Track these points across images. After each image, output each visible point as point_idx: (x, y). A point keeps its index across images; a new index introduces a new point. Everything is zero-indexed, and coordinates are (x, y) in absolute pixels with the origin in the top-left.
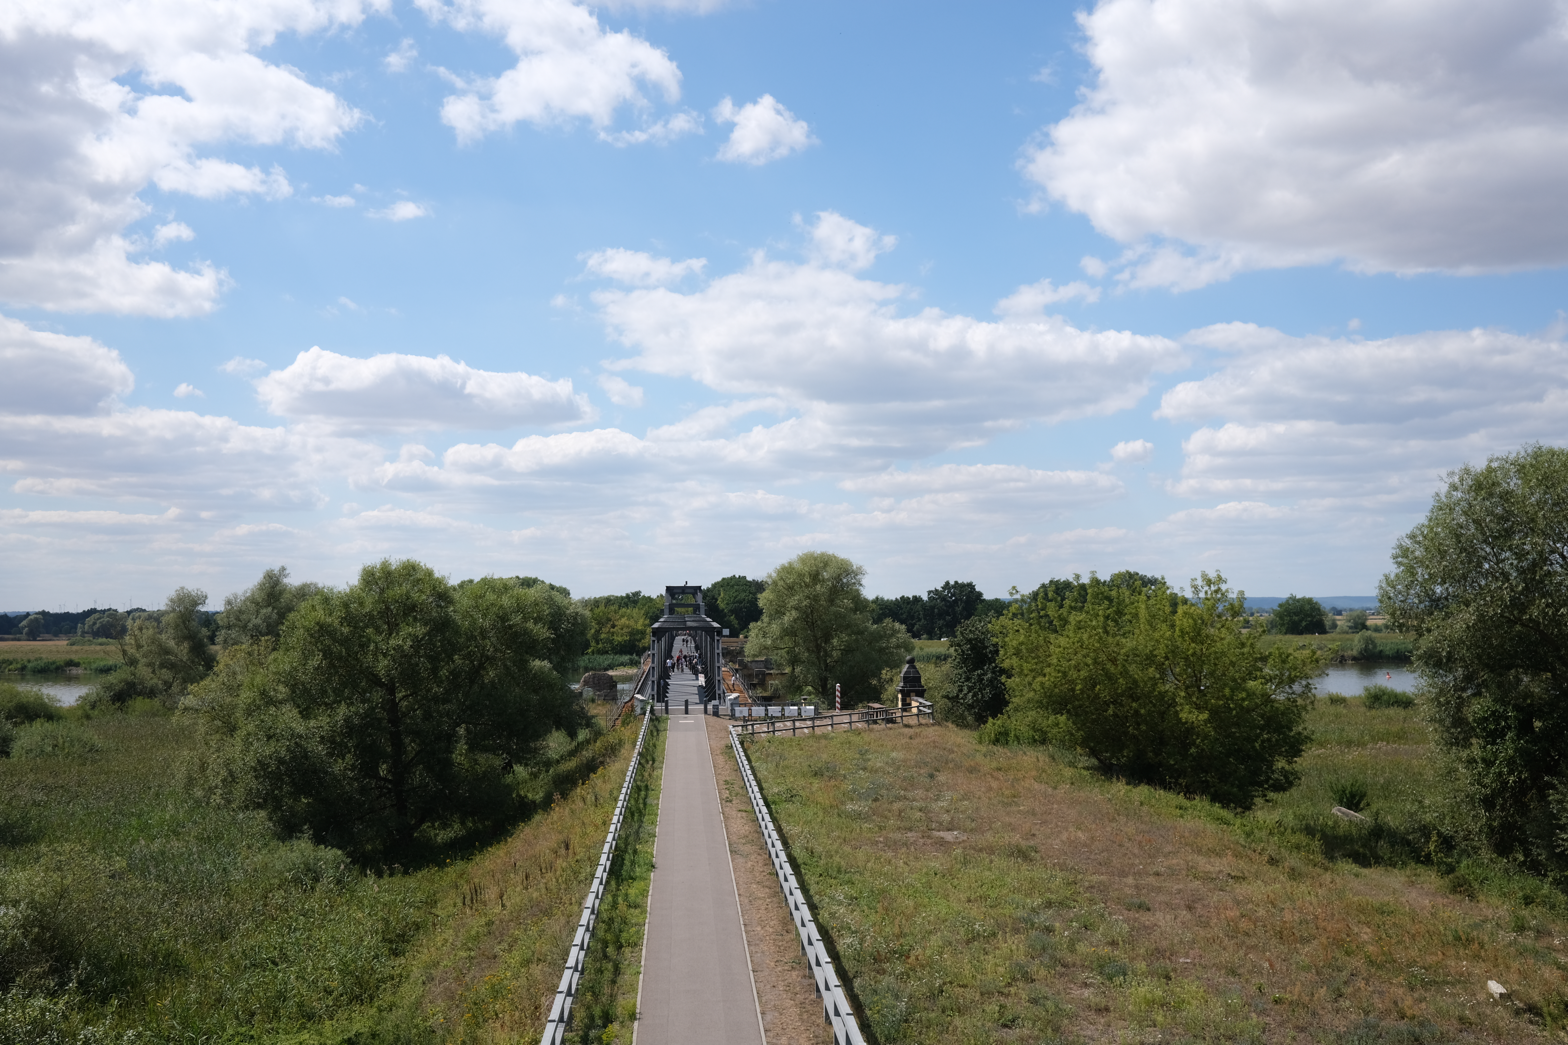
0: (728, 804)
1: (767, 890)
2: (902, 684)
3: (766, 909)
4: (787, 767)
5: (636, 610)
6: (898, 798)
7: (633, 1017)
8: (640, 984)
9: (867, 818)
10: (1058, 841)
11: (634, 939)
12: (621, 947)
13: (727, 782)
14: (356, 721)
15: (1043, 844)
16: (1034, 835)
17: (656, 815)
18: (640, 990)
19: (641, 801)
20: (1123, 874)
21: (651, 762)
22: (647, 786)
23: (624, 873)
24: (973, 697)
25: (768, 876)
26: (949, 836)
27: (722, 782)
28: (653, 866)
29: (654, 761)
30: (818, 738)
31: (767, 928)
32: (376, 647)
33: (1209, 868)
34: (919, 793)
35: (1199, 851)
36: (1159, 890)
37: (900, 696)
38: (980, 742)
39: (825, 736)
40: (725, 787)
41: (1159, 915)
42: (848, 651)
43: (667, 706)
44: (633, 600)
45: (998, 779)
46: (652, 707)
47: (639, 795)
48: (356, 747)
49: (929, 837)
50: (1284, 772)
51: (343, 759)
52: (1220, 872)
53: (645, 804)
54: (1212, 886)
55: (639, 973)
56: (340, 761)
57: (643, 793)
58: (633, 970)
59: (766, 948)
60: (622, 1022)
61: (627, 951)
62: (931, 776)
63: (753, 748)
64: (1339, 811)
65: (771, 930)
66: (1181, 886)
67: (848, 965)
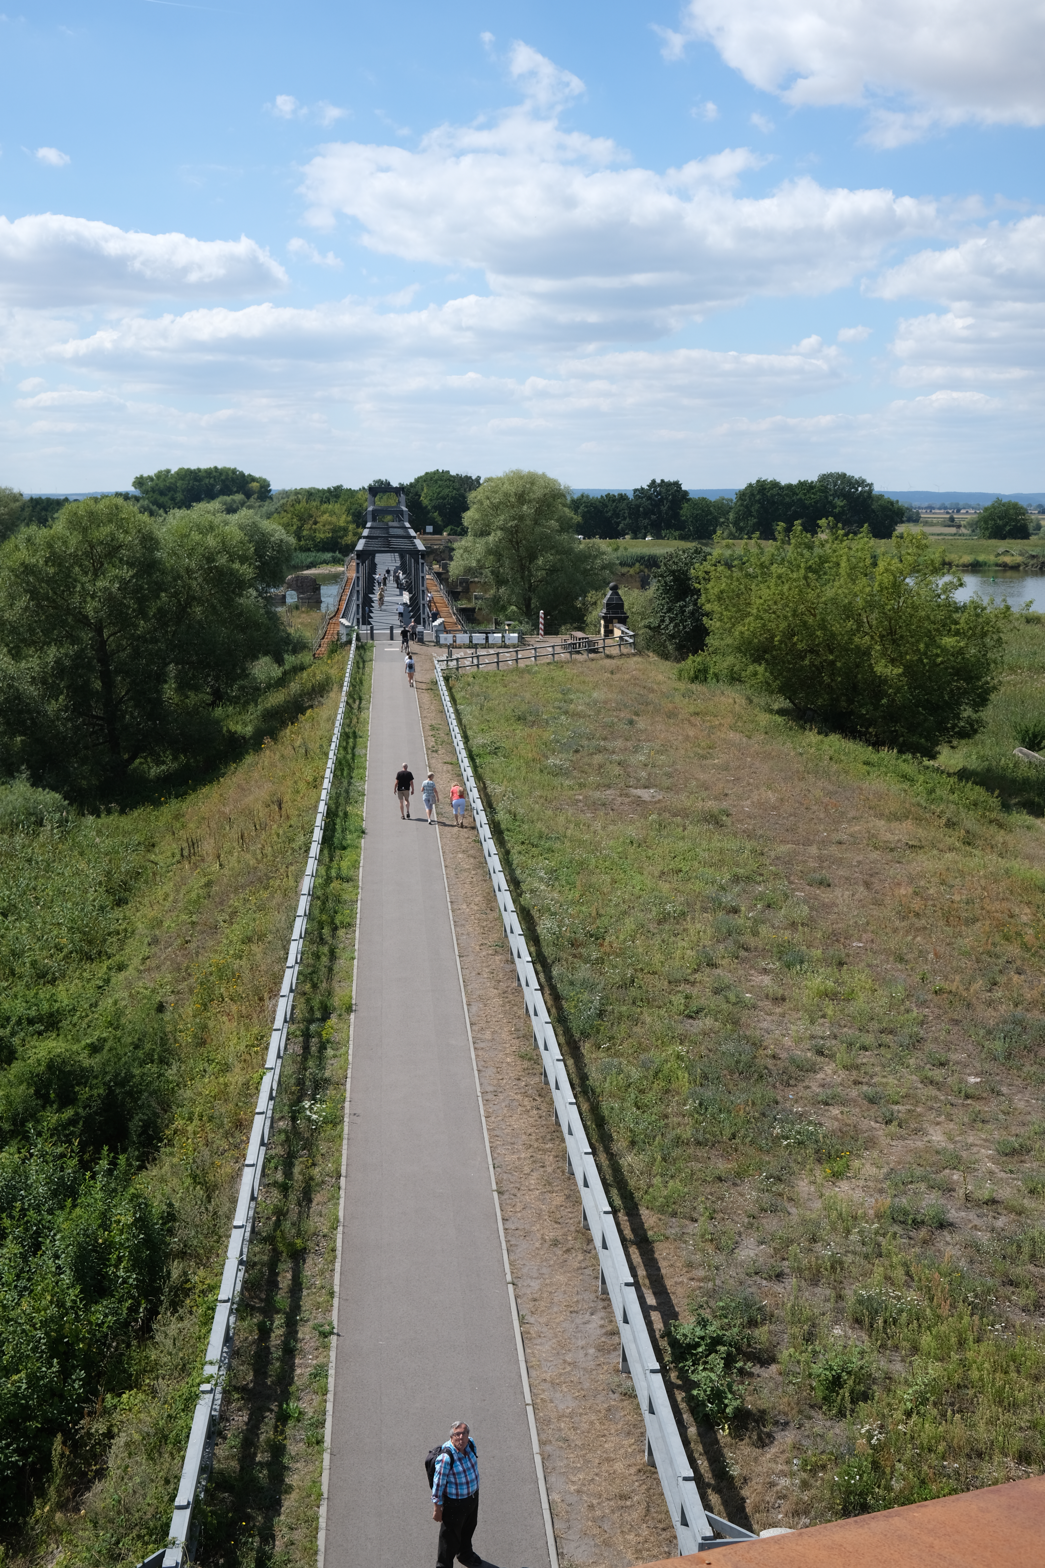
0: (435, 755)
1: (472, 860)
2: (604, 611)
3: (471, 882)
4: (490, 710)
5: (337, 506)
6: (599, 750)
7: (349, 1009)
8: (355, 971)
9: (566, 774)
10: (749, 802)
11: (348, 920)
12: (335, 929)
13: (433, 728)
14: (67, 663)
15: (735, 806)
16: (726, 795)
17: (365, 768)
18: (355, 978)
19: (350, 751)
20: (808, 843)
21: (357, 702)
22: (354, 733)
23: (335, 840)
24: (674, 627)
25: (473, 844)
26: (646, 794)
27: (428, 727)
28: (363, 832)
29: (360, 699)
30: (521, 672)
31: (472, 906)
32: (83, 588)
33: (889, 837)
34: (619, 743)
35: (881, 816)
36: (840, 862)
37: (602, 622)
38: (680, 679)
39: (528, 670)
40: (431, 733)
41: (838, 892)
42: (553, 571)
43: (372, 629)
44: (335, 494)
45: (695, 725)
46: (358, 635)
47: (347, 743)
48: (68, 687)
49: (627, 795)
50: (970, 722)
51: (57, 700)
52: (899, 841)
53: (354, 755)
54: (889, 857)
55: (353, 958)
56: (53, 702)
57: (351, 740)
58: (347, 955)
59: (471, 929)
60: (340, 1015)
61: (341, 932)
62: (631, 722)
63: (458, 685)
64: (1021, 751)
65: (476, 908)
66: (860, 858)
67: (548, 951)
